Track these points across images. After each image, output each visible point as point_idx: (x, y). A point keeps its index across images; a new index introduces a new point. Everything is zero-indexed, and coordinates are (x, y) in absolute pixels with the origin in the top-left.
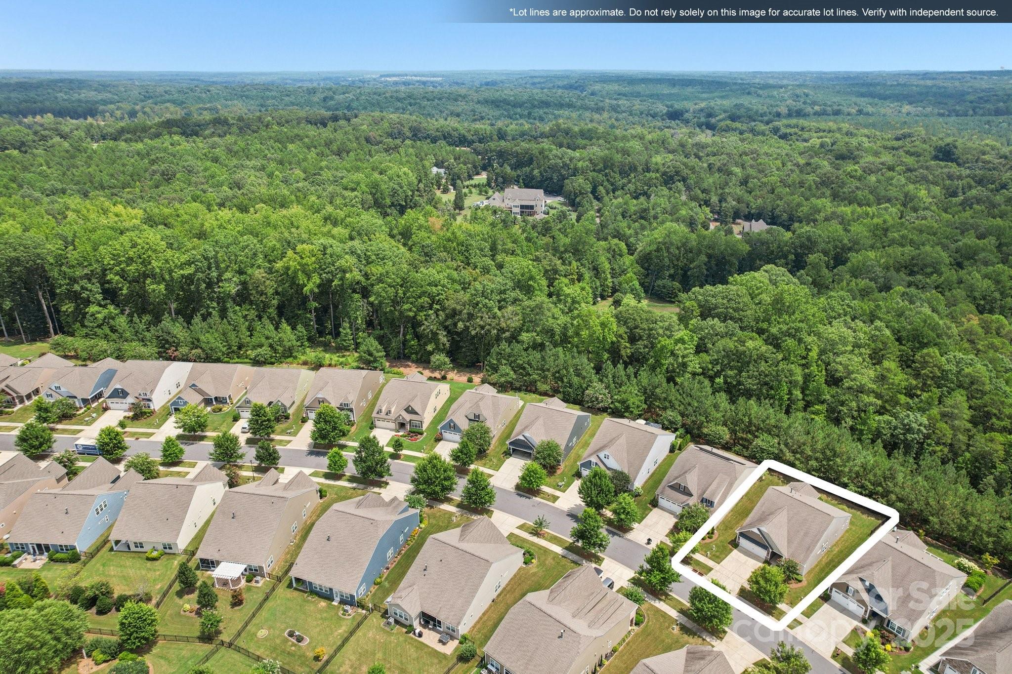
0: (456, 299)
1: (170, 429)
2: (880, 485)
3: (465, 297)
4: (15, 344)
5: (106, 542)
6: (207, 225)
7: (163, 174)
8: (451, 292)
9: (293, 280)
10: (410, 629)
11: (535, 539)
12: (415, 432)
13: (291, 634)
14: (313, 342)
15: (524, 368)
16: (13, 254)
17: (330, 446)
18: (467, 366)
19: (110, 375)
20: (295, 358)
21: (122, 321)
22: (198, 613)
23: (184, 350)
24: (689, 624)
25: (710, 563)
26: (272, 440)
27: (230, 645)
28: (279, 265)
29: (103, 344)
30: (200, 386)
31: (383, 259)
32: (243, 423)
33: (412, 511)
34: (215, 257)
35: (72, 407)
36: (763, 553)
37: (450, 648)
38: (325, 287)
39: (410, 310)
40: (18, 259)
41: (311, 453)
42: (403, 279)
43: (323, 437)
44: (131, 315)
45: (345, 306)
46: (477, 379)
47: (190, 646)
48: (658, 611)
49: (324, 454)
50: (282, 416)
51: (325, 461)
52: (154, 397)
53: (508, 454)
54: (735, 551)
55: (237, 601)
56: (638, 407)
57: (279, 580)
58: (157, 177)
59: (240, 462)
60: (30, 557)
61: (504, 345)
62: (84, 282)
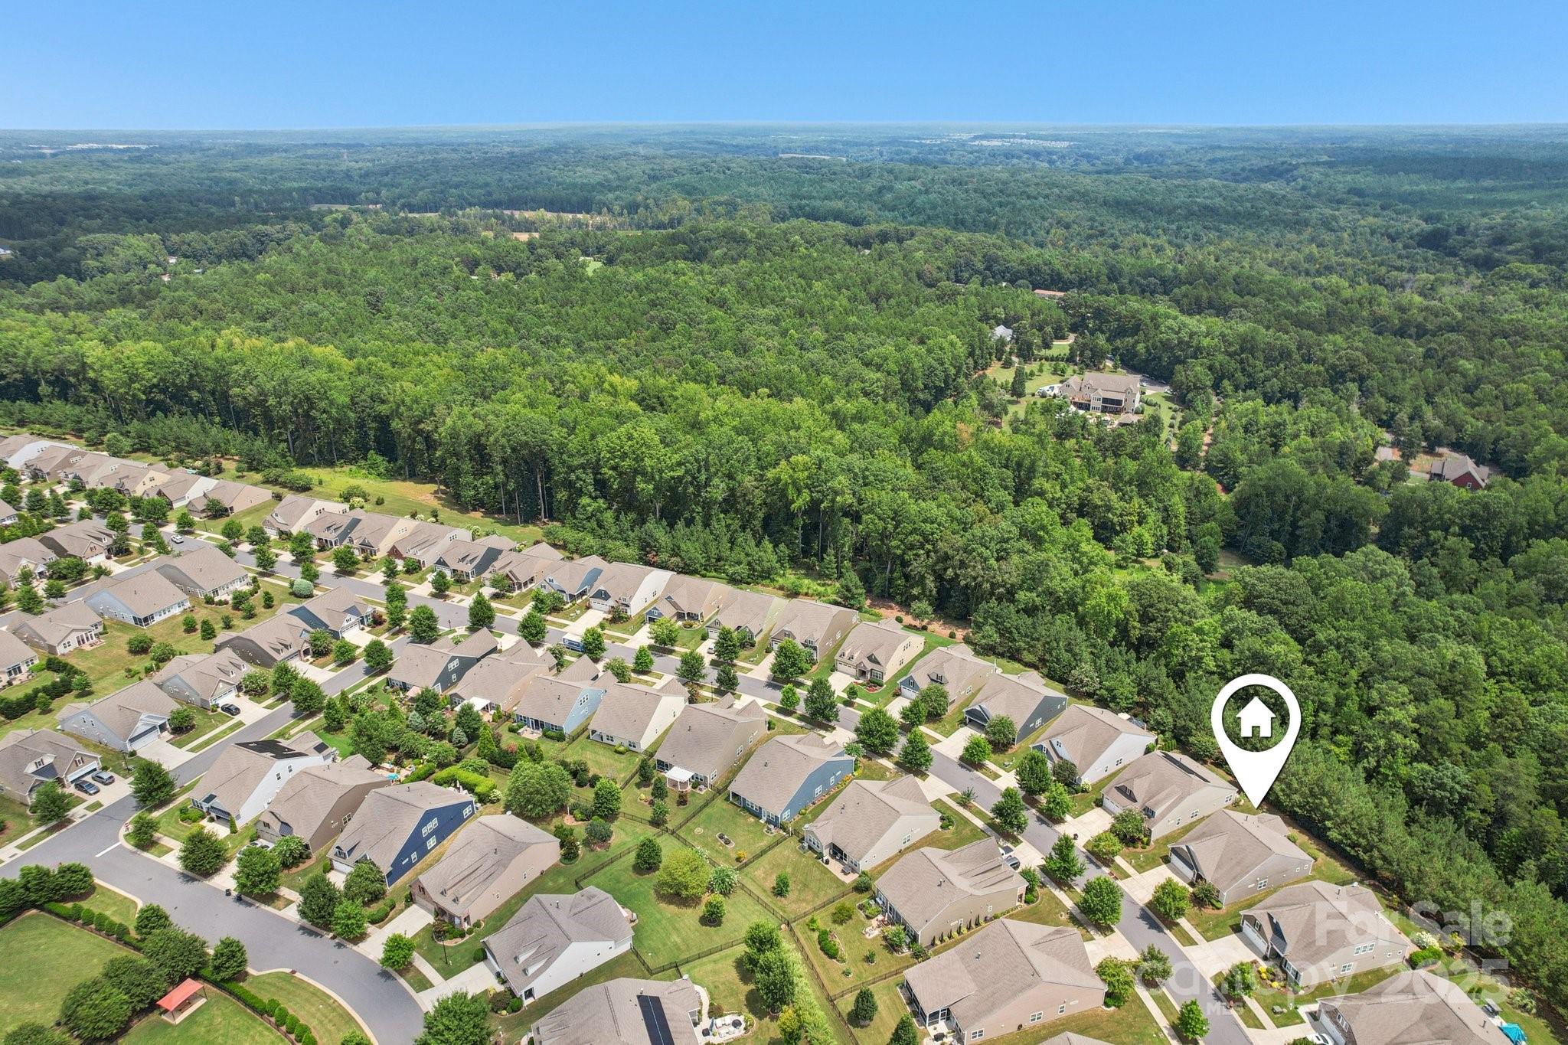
0: (951, 541)
1: (643, 638)
2: (1364, 836)
3: (959, 541)
4: (510, 524)
5: (585, 730)
6: (702, 416)
7: (662, 323)
8: (948, 532)
9: (783, 494)
10: (820, 856)
11: (961, 810)
12: (875, 683)
13: (721, 837)
14: (795, 563)
15: (1011, 633)
16: (524, 438)
17: (787, 681)
18: (956, 619)
19: (596, 574)
20: (773, 580)
21: (609, 516)
22: (652, 803)
23: (664, 556)
24: (1080, 916)
25: (1131, 870)
26: (735, 665)
27: (673, 833)
28: (770, 474)
29: (590, 540)
30: (675, 599)
31: (882, 481)
32: (710, 643)
33: (847, 757)
34: (706, 460)
35: (560, 600)
36: (1190, 874)
37: (850, 879)
38: (813, 507)
39: (898, 547)
40: (527, 443)
41: (769, 685)
42: (896, 512)
43: (783, 672)
44: (618, 512)
45: (833, 530)
46: (960, 634)
47: (642, 826)
48: (1054, 897)
49: (779, 688)
50: (747, 643)
51: (779, 695)
52: (632, 604)
53: (963, 723)
54: (1164, 866)
55: (682, 801)
56: (1127, 698)
57: (719, 792)
58: (655, 326)
59: (702, 682)
60: (530, 730)
61: (993, 603)
62: (579, 472)
